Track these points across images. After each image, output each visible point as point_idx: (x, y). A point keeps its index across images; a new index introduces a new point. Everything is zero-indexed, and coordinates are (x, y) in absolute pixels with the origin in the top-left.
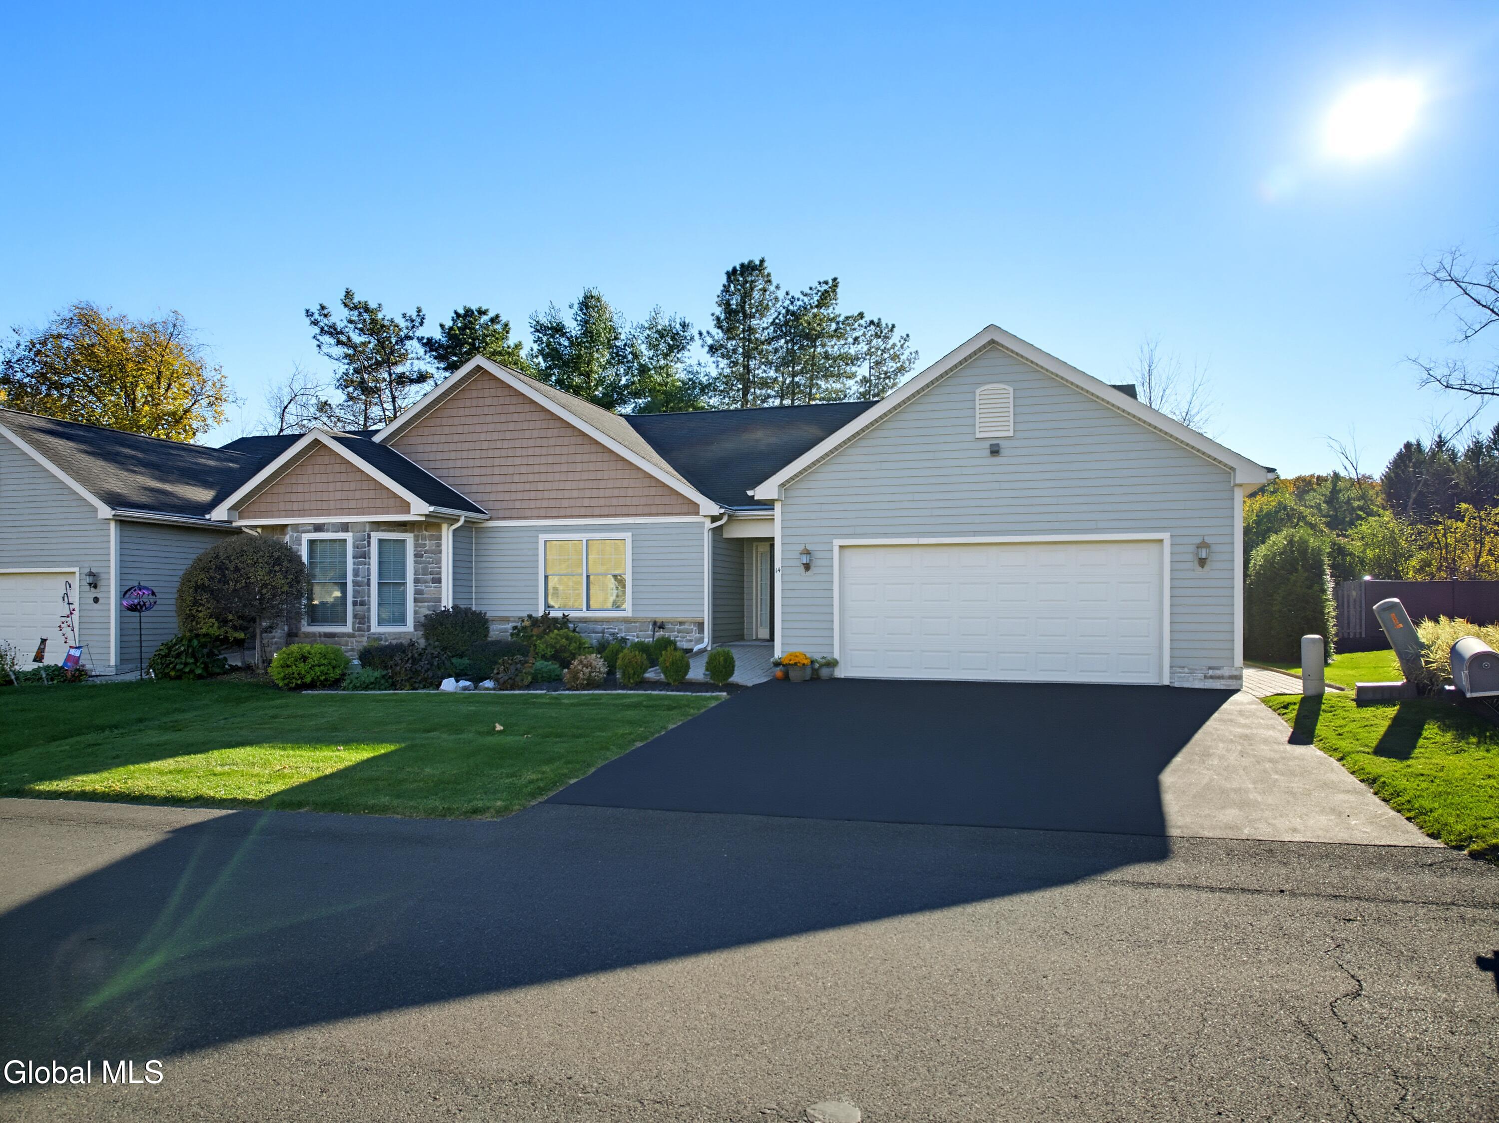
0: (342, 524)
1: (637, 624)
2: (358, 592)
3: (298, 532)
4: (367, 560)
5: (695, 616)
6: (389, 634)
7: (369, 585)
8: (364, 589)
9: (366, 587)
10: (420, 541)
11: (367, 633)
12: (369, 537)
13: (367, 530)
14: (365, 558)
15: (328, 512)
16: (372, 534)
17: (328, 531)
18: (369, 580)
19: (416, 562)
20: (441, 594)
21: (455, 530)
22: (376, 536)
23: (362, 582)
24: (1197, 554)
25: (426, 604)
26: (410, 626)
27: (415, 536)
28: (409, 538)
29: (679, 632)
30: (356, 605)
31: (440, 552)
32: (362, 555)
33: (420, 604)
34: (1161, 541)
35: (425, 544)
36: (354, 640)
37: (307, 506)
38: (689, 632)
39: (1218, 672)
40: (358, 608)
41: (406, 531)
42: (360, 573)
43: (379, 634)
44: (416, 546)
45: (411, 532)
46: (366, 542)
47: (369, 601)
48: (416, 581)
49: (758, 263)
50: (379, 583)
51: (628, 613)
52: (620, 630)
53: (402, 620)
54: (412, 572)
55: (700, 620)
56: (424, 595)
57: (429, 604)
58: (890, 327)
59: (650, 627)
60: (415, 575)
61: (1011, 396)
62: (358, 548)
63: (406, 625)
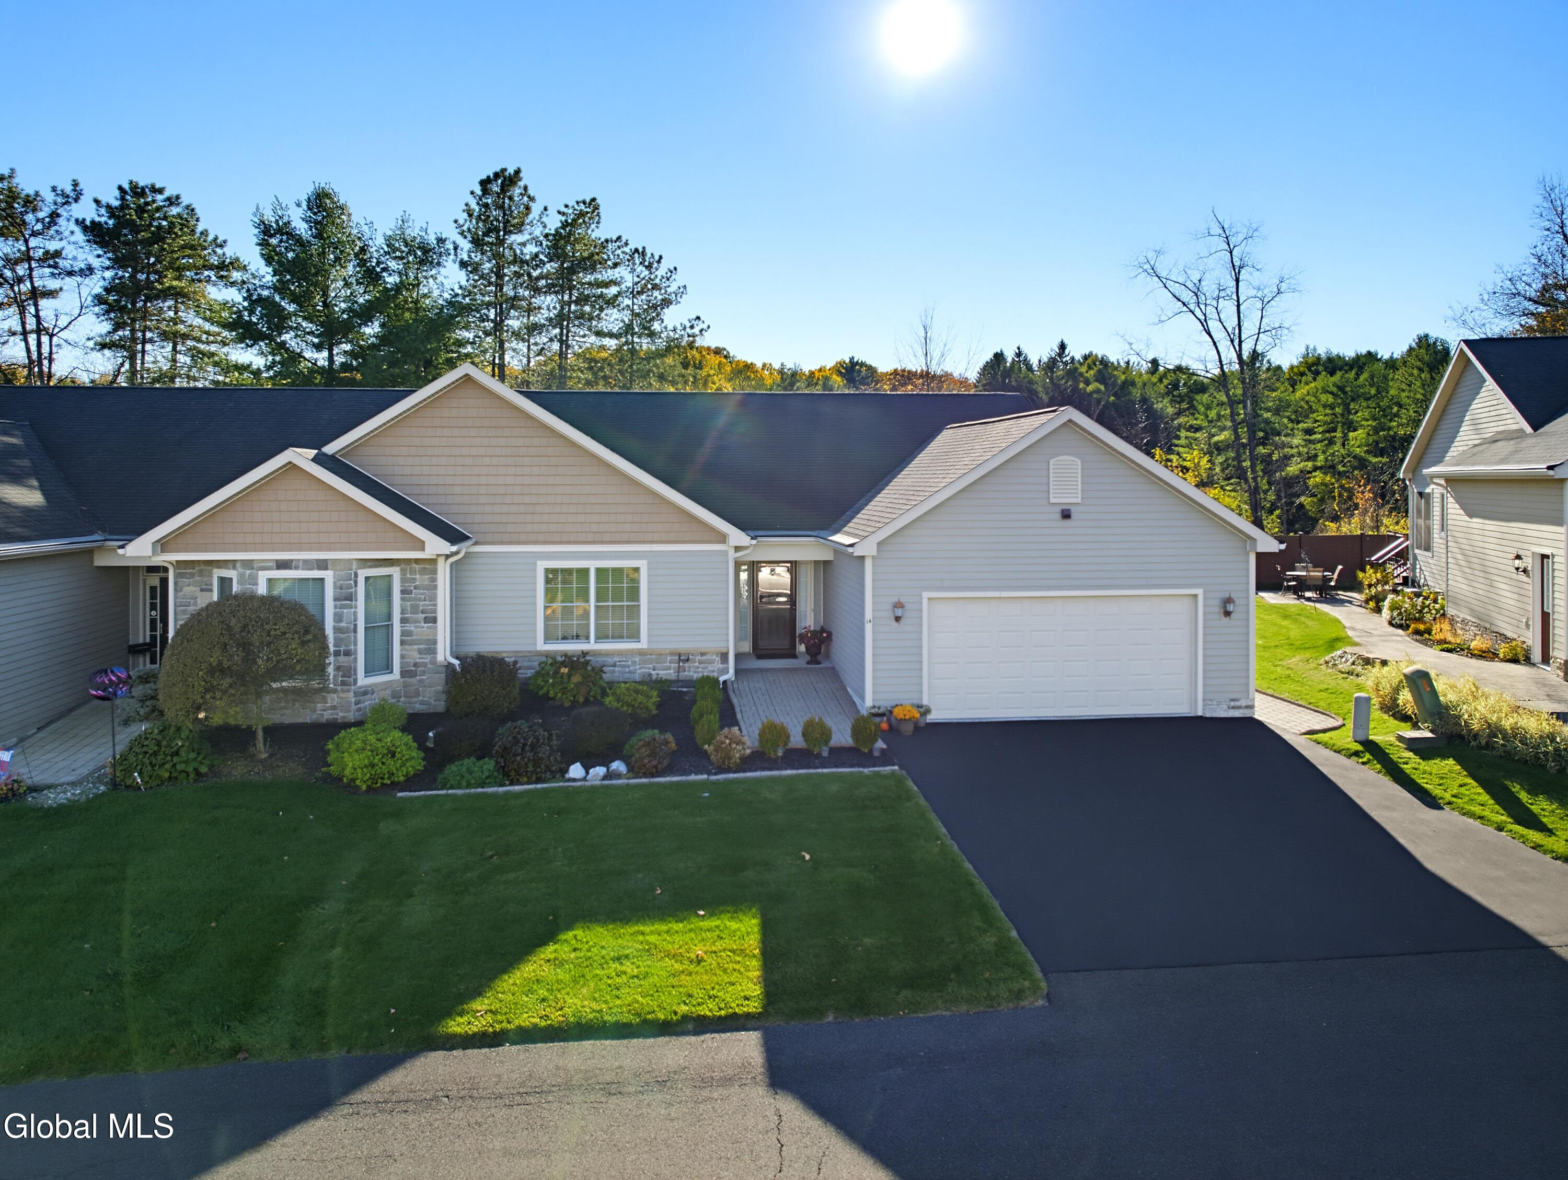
0: (317, 560)
1: (654, 656)
2: (341, 639)
3: (253, 568)
4: (353, 603)
5: (719, 646)
6: (376, 685)
7: (355, 631)
8: (349, 637)
9: (352, 634)
10: (408, 576)
11: (354, 687)
12: (355, 574)
13: (354, 567)
14: (351, 600)
15: (299, 547)
16: (359, 572)
17: (296, 569)
18: (355, 625)
19: (402, 599)
20: (436, 635)
21: (452, 564)
22: (363, 574)
23: (348, 628)
25: (416, 647)
26: (397, 675)
27: (401, 571)
28: (394, 574)
29: (700, 662)
30: (339, 655)
31: (435, 587)
32: (346, 597)
33: (407, 647)
34: (1196, 596)
35: (415, 579)
36: (335, 695)
37: (267, 538)
38: (711, 662)
39: (1238, 702)
40: (342, 658)
41: (391, 569)
42: (344, 618)
43: (367, 686)
44: (403, 580)
45: (398, 569)
46: (352, 582)
47: (356, 650)
48: (403, 621)
49: (512, 172)
50: (366, 628)
51: (643, 644)
52: (634, 663)
53: (388, 668)
54: (399, 610)
55: (724, 650)
56: (414, 637)
57: (421, 647)
58: (657, 258)
59: (669, 658)
60: (402, 613)
61: (1080, 467)
62: (341, 589)
63: (392, 673)
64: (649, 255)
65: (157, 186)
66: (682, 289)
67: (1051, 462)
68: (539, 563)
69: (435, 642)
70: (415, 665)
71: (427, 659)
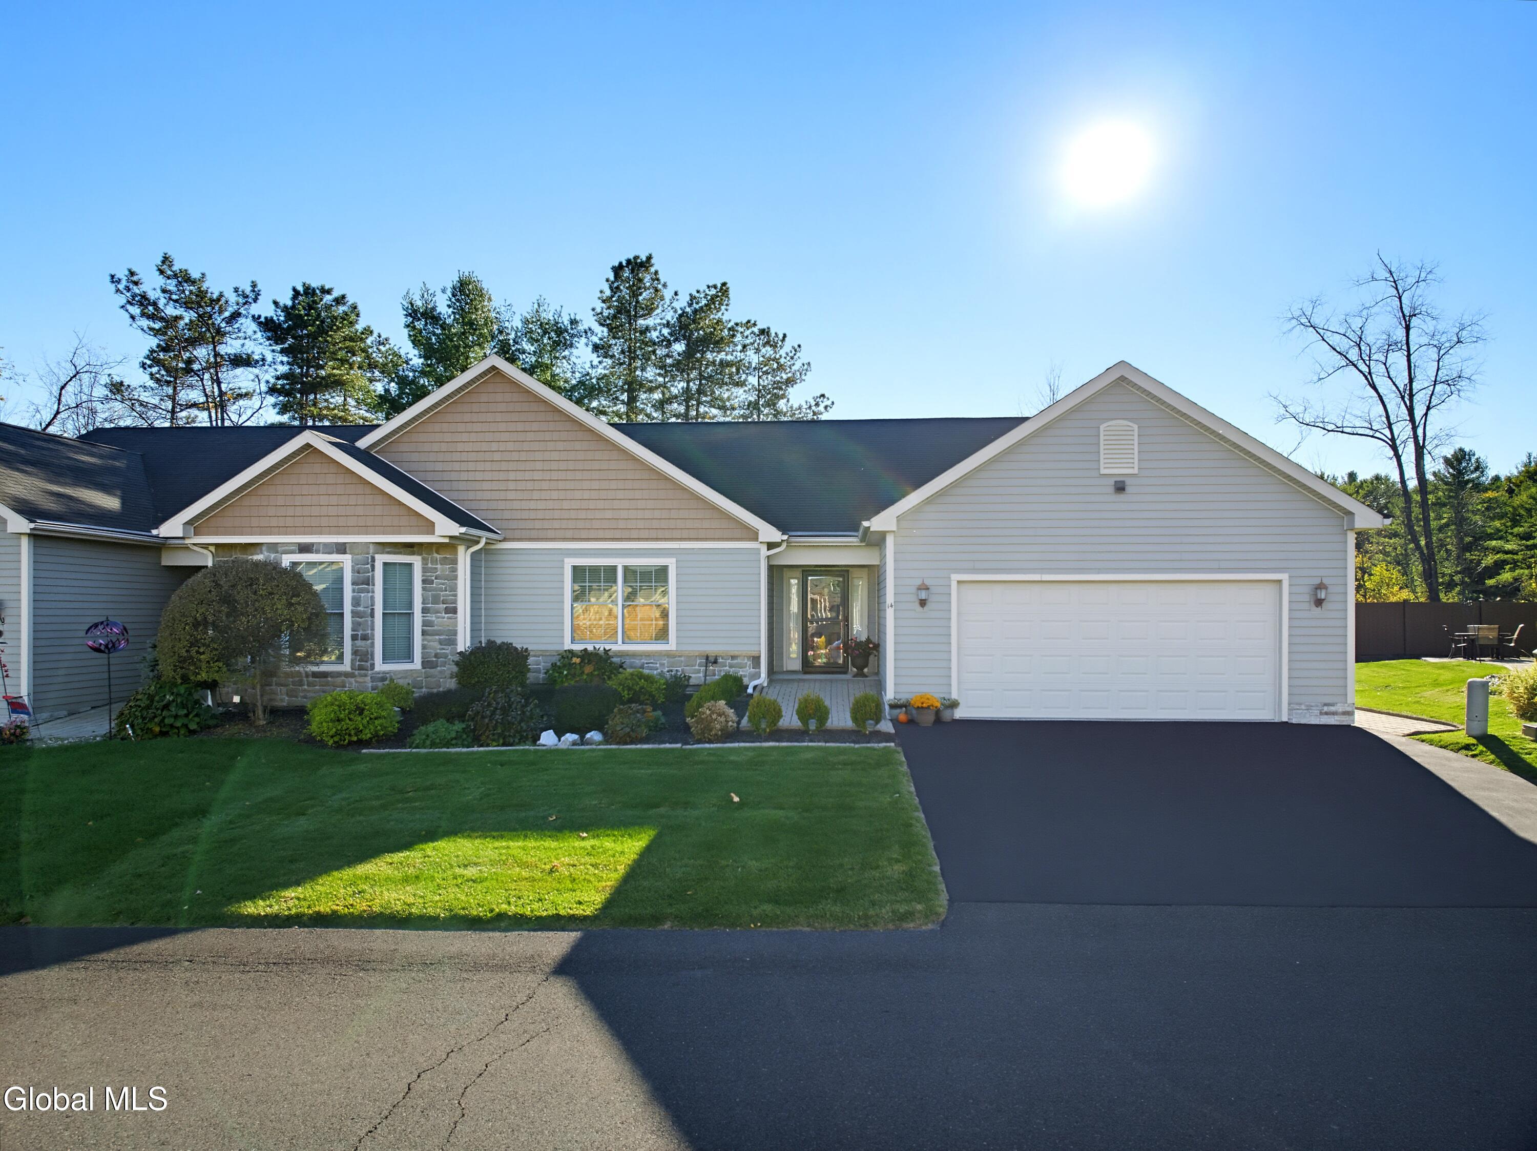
0: (337, 544)
1: (682, 659)
2: (359, 624)
3: (277, 552)
4: (371, 587)
5: (751, 650)
6: (395, 672)
7: (372, 615)
8: (367, 621)
9: (370, 619)
10: (430, 565)
11: (370, 672)
12: (373, 560)
13: (371, 551)
14: (368, 584)
15: (320, 531)
16: (377, 556)
17: (317, 552)
18: (373, 610)
19: (424, 589)
20: (457, 626)
21: (473, 554)
22: (381, 559)
23: (364, 612)
24: (1316, 595)
25: (437, 637)
26: (417, 664)
27: (423, 559)
28: (416, 561)
29: (731, 666)
30: (357, 639)
31: (456, 578)
32: (363, 582)
33: (428, 638)
34: (1280, 581)
35: (436, 568)
36: (353, 680)
37: (290, 522)
38: (742, 666)
39: (1332, 709)
40: (359, 643)
41: (413, 554)
42: (362, 602)
43: (384, 673)
44: (425, 570)
45: (419, 554)
46: (369, 566)
47: (373, 635)
48: (425, 611)
49: (644, 259)
50: (383, 614)
51: (671, 645)
52: (662, 665)
53: (408, 656)
54: (420, 600)
55: (755, 654)
56: (436, 628)
57: (442, 637)
58: (781, 336)
59: (698, 661)
60: (423, 603)
61: (1136, 434)
62: (358, 573)
63: (413, 662)
64: (773, 335)
65: (326, 287)
66: (806, 366)
67: (1102, 427)
68: (566, 560)
69: (455, 633)
70: (436, 656)
71: (448, 650)
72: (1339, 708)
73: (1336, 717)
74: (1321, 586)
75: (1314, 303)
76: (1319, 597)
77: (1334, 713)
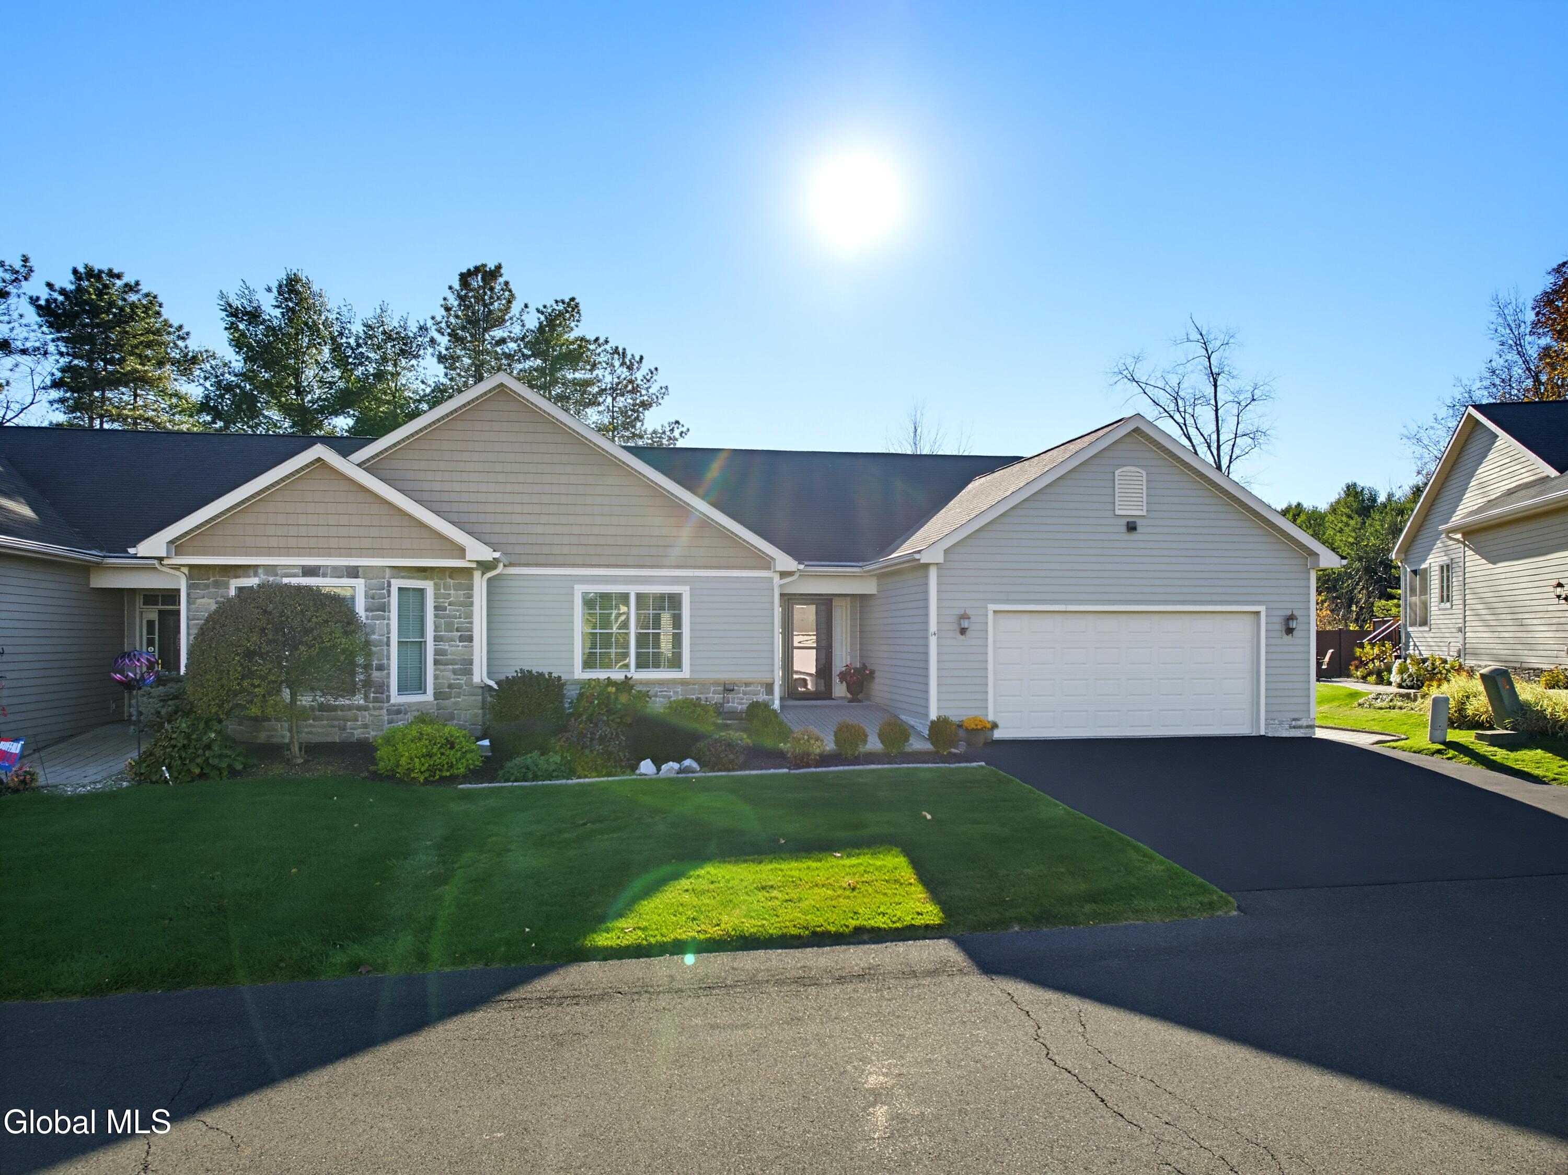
0: (347, 567)
1: (696, 686)
2: (374, 653)
3: (276, 575)
4: (387, 614)
5: (765, 677)
6: (409, 704)
7: (388, 645)
8: (382, 650)
9: (385, 648)
10: (442, 591)
11: (386, 705)
12: (389, 585)
13: (387, 575)
14: (385, 611)
15: (328, 553)
16: (393, 581)
17: (325, 575)
18: (388, 638)
19: (436, 616)
20: (472, 655)
21: (489, 580)
22: (396, 584)
23: (380, 641)
24: (1288, 625)
25: (451, 667)
26: (429, 696)
27: (435, 584)
28: (428, 586)
29: (744, 693)
30: (371, 670)
31: (471, 604)
32: (379, 607)
33: (441, 667)
34: (1258, 613)
35: (450, 594)
36: (366, 713)
37: (292, 542)
38: (756, 692)
39: (1299, 723)
40: (373, 673)
41: (426, 578)
42: (377, 630)
43: (400, 705)
44: (436, 596)
45: (432, 579)
46: (385, 592)
47: (389, 665)
48: (437, 639)
49: (493, 268)
50: (398, 642)
51: (685, 673)
52: (676, 693)
53: (420, 688)
54: (433, 627)
55: (769, 681)
56: (449, 657)
57: (456, 667)
58: (637, 358)
59: (712, 689)
60: (435, 631)
61: (1144, 479)
62: (373, 598)
63: (425, 693)
64: (629, 357)
65: (116, 271)
66: (664, 390)
67: (1117, 473)
68: (576, 587)
69: (471, 662)
70: (450, 686)
71: (463, 680)
72: (1304, 722)
73: (1302, 731)
74: (1291, 618)
75: (1137, 359)
76: (1291, 626)
77: (1300, 727)
